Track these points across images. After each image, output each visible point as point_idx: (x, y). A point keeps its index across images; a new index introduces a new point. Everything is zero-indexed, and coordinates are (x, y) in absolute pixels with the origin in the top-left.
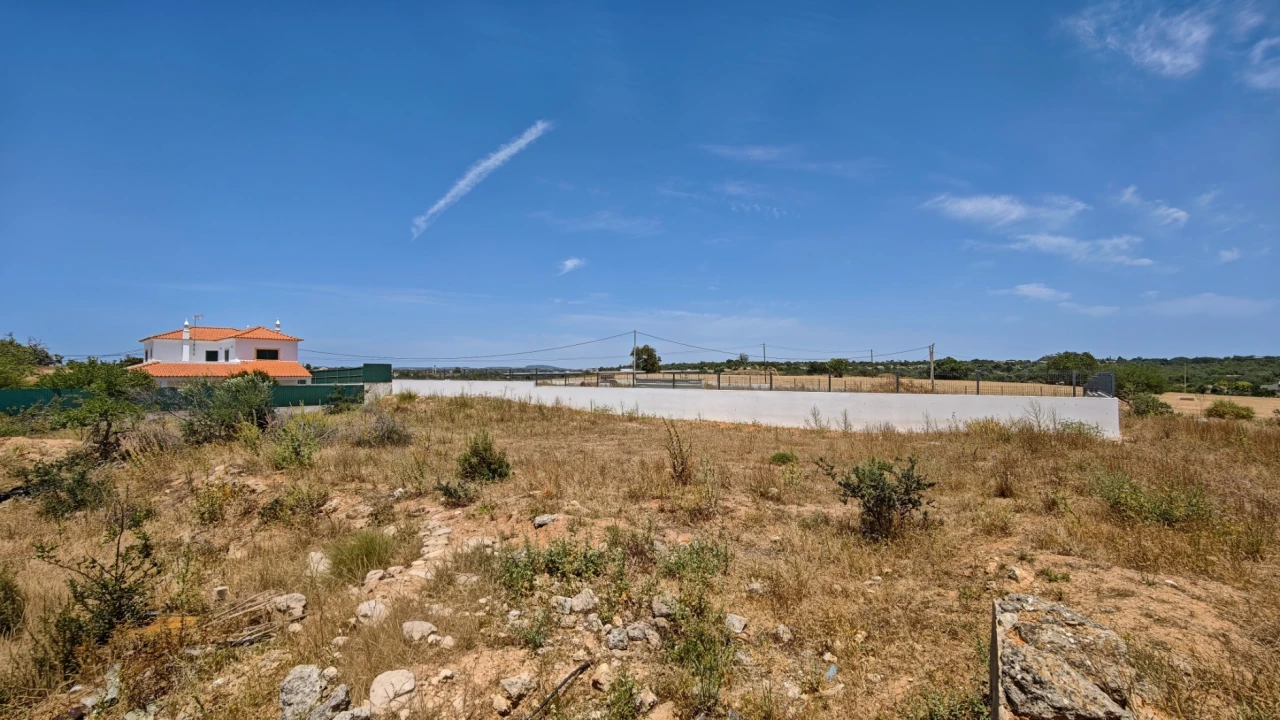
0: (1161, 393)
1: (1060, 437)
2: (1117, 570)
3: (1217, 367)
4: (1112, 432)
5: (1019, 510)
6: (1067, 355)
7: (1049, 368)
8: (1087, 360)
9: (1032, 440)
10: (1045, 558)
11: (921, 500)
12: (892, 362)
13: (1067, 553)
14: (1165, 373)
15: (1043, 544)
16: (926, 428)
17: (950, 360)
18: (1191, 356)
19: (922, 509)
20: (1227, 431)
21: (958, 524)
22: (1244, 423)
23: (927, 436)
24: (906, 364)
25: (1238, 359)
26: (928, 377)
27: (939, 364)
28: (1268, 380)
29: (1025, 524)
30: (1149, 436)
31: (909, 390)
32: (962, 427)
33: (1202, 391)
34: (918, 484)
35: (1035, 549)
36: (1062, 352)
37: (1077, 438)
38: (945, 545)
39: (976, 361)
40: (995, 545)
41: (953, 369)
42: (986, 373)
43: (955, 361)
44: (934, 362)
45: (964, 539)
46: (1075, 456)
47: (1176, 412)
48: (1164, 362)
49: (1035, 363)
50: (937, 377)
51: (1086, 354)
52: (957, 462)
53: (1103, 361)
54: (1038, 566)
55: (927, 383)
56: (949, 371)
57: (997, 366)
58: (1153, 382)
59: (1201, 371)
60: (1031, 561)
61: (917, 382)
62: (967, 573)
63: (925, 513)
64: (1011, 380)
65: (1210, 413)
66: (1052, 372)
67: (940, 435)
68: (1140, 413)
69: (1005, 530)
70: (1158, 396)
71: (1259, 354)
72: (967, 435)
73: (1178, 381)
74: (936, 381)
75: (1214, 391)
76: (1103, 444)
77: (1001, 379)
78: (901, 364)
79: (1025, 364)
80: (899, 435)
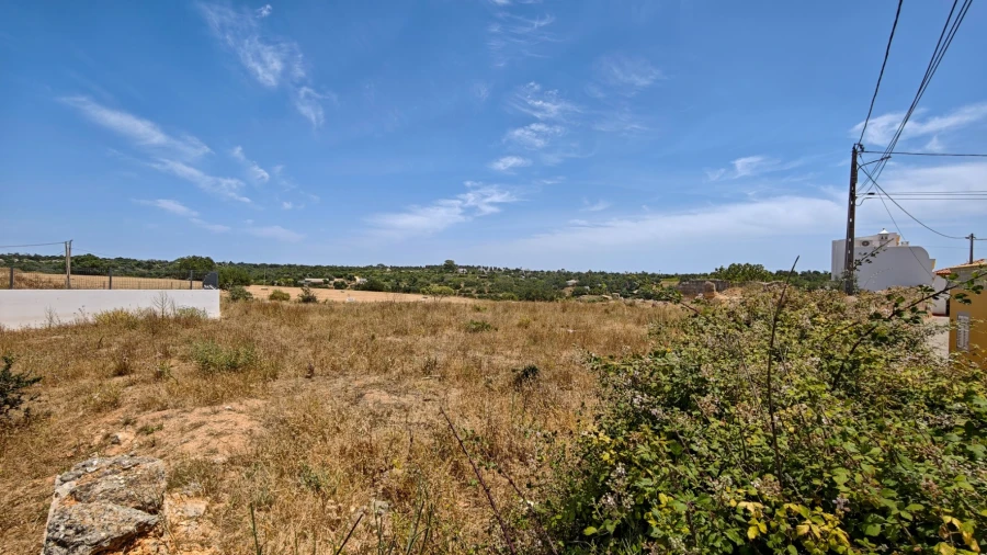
0: (248, 285)
1: (177, 320)
2: (198, 410)
3: (280, 270)
4: (215, 313)
5: (132, 384)
6: (195, 258)
7: (181, 267)
8: (208, 263)
9: (154, 325)
10: (145, 418)
11: (22, 398)
12: (16, 256)
13: (164, 408)
14: (256, 272)
15: (145, 407)
16: (48, 322)
17: (90, 257)
18: (269, 263)
19: (23, 407)
20: (276, 307)
21: (69, 410)
22: (284, 303)
23: (48, 331)
24: (37, 258)
25: (290, 266)
26: (65, 272)
27: (78, 260)
28: (301, 278)
29: (135, 394)
30: (237, 313)
31: (32, 285)
32: (91, 319)
33: (273, 284)
34: (18, 381)
35: (138, 412)
36: (191, 256)
37: (190, 320)
38: (47, 436)
39: (120, 259)
40: (103, 420)
41: (93, 266)
42: (128, 270)
43: (96, 259)
44: (72, 258)
45: (71, 424)
46: (187, 332)
47: (255, 297)
48: (255, 266)
49: (171, 263)
50: (73, 273)
51: (208, 258)
52: (81, 352)
53: (220, 264)
54: (139, 425)
55: (59, 278)
56: (89, 267)
57: (139, 264)
58: (244, 278)
59: (272, 272)
60: (134, 424)
61: (45, 277)
62: (69, 454)
63: (28, 410)
64: (151, 276)
65: (272, 297)
66: (183, 270)
67: (63, 329)
68: (234, 299)
69: (115, 404)
70: (245, 287)
71: (298, 264)
72: (96, 325)
73: (262, 278)
74: (72, 277)
75: (279, 285)
76: (207, 322)
77: (143, 276)
78: (29, 257)
79: (163, 264)
80: (12, 333)
